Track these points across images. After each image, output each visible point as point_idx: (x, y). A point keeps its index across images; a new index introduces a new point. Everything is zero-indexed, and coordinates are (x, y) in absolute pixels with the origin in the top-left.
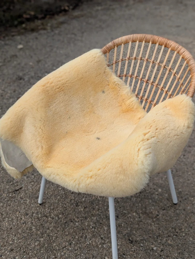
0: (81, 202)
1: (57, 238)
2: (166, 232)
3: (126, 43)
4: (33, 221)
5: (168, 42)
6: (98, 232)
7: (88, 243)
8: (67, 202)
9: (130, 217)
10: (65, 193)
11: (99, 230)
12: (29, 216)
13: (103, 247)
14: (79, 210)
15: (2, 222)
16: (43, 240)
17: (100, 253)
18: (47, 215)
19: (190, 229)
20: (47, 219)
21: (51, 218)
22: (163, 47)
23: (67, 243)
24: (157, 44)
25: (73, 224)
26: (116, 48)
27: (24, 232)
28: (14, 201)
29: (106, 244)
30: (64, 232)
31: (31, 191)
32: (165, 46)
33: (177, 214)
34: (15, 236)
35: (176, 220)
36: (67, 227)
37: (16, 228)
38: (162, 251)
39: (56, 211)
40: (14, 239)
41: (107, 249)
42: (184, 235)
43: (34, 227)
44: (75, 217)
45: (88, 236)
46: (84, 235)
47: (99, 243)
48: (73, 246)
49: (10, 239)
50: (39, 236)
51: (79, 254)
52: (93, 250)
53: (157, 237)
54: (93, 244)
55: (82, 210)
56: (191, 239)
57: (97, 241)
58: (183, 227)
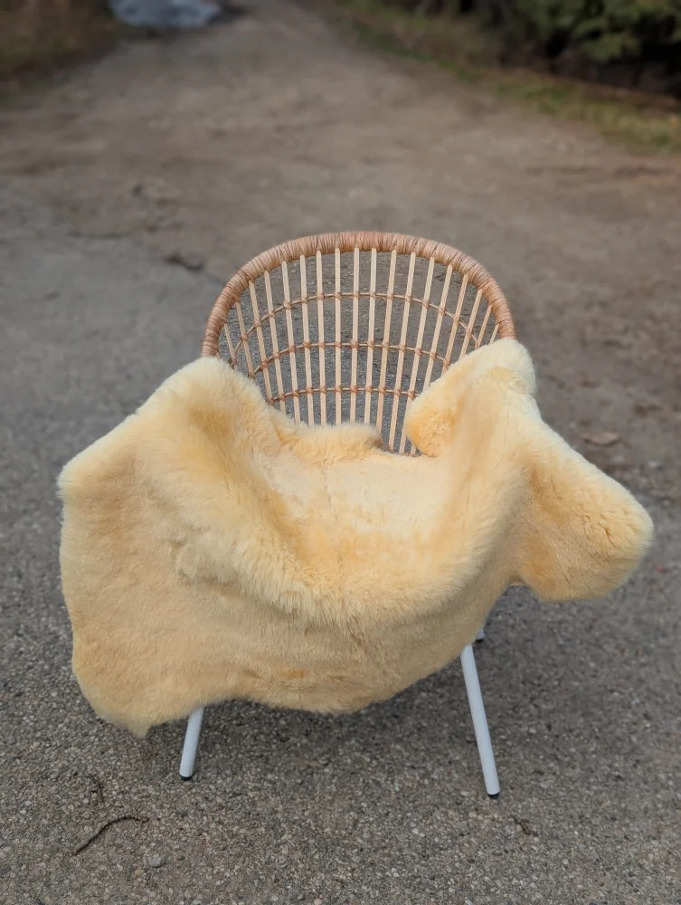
0: (283, 730)
1: (316, 816)
2: (519, 695)
3: (274, 267)
4: (217, 819)
5: (385, 240)
6: (390, 762)
7: (397, 789)
8: (252, 746)
9: (421, 704)
10: (222, 732)
11: (388, 756)
12: (195, 814)
13: (433, 779)
14: (299, 745)
15: (141, 860)
16: (290, 836)
17: (443, 794)
18: (235, 790)
19: (555, 670)
20: (245, 798)
21: (251, 790)
22: (374, 251)
23: (352, 813)
24: (357, 251)
25: (319, 776)
26: (252, 286)
27: (224, 849)
28: (111, 806)
29: (432, 772)
30: (317, 799)
31: (128, 767)
32: (380, 250)
33: (502, 656)
34: (213, 867)
35: (512, 666)
36: (314, 788)
37: (193, 851)
38: (549, 727)
39: (244, 772)
40: (218, 873)
41: (447, 778)
42: (556, 683)
43: (237, 827)
44: (307, 762)
45: (379, 779)
46: (370, 781)
47: (418, 778)
48: (369, 811)
49: (209, 878)
50: (270, 835)
51: (402, 819)
52: (421, 794)
53: (514, 709)
54: (408, 787)
55: (305, 741)
56: (576, 684)
57: (408, 777)
58: (540, 671)
